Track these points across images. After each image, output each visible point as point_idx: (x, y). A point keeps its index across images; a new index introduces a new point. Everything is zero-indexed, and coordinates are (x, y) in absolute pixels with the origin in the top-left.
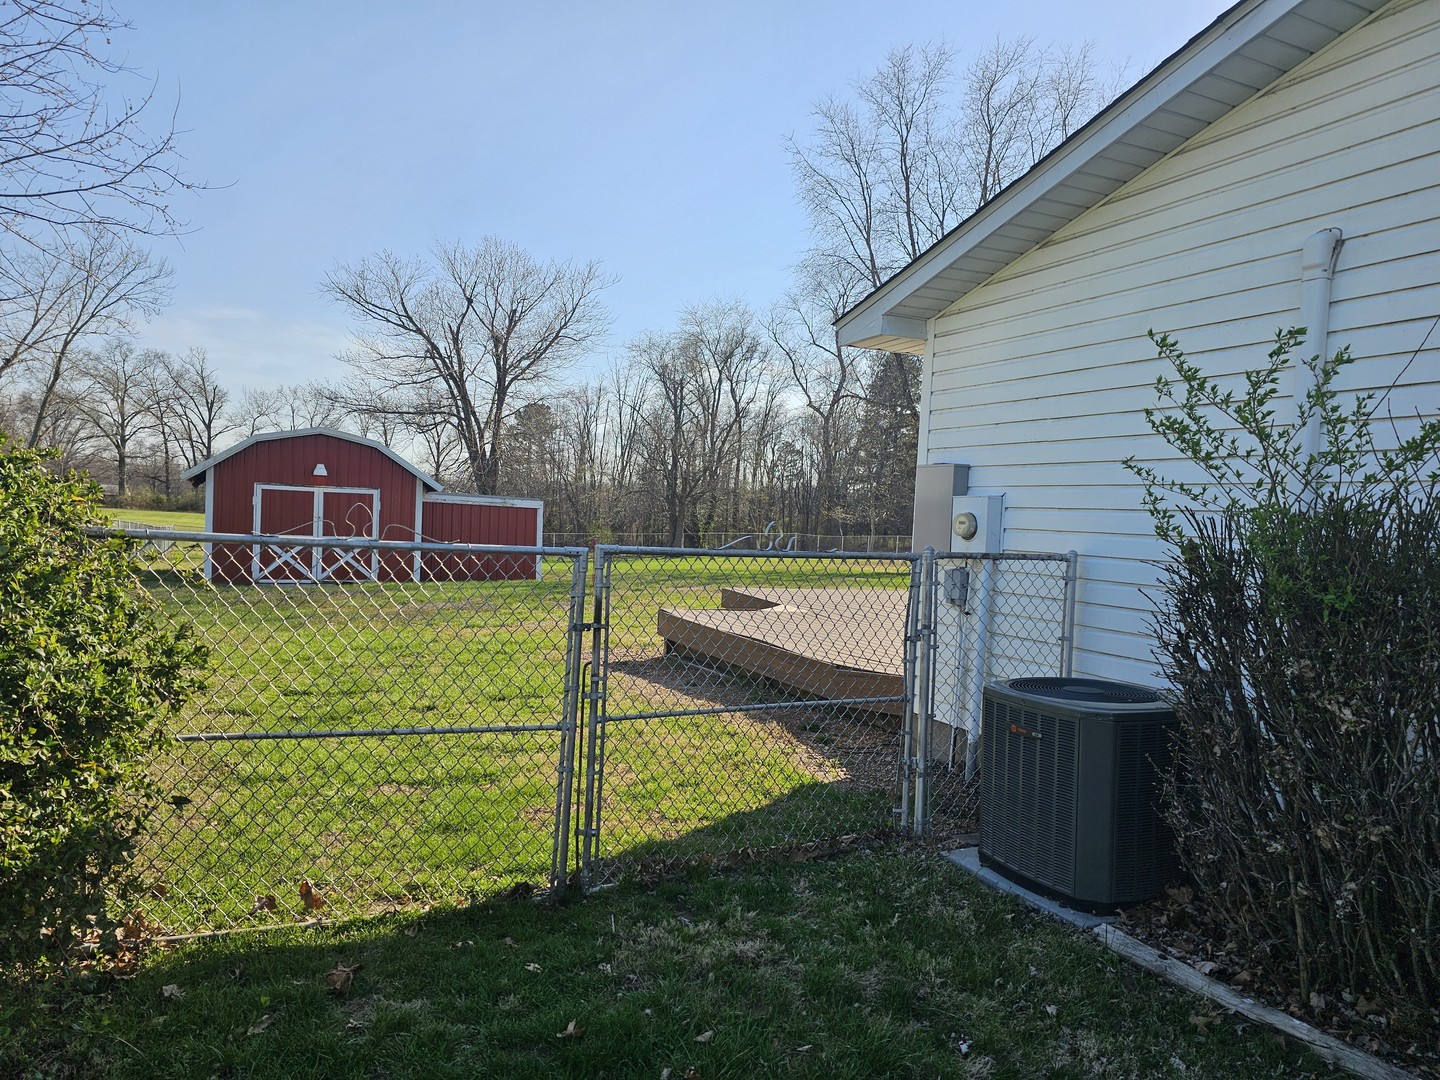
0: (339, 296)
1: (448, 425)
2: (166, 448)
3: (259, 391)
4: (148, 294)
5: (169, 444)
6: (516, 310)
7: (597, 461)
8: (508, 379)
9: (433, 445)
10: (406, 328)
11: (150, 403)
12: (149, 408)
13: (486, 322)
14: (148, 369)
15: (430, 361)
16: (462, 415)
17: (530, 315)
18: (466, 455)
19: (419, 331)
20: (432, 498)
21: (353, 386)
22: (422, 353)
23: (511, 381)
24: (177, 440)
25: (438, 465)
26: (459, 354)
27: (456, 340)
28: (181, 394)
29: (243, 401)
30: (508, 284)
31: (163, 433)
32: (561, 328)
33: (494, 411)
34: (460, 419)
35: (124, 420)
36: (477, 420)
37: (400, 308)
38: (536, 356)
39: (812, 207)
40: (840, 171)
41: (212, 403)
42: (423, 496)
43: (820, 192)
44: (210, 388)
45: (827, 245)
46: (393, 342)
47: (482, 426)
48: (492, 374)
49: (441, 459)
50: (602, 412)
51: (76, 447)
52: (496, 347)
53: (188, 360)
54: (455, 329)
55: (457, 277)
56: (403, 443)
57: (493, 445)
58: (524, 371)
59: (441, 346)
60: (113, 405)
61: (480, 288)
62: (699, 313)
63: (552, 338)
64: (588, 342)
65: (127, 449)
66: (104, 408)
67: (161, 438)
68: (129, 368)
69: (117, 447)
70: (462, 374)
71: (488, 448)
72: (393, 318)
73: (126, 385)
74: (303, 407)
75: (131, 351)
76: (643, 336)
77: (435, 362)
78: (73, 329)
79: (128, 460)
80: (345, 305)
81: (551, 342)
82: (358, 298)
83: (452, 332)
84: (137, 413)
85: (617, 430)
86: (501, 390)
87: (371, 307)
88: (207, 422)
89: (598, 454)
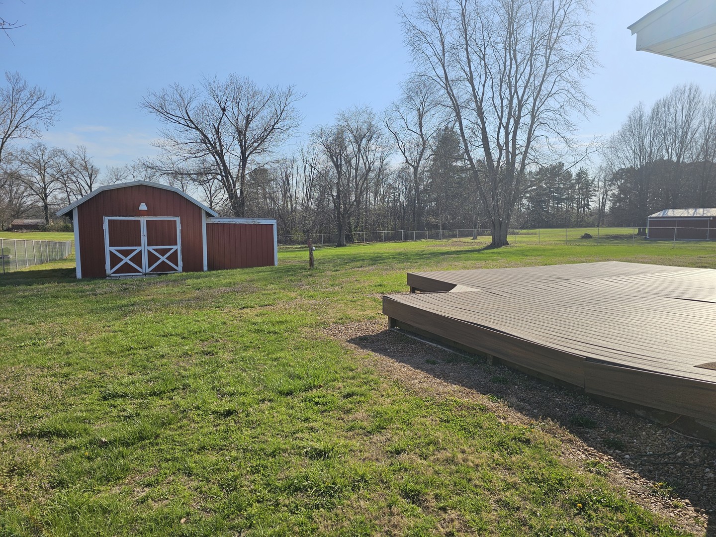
0: (151, 110)
1: (216, 180)
2: (69, 199)
3: (115, 168)
4: (47, 114)
5: (70, 197)
6: (249, 115)
7: (294, 197)
8: (247, 153)
9: (208, 192)
10: (190, 127)
11: (58, 176)
12: (58, 179)
13: (233, 123)
14: (56, 158)
15: (203, 145)
16: (223, 174)
17: (257, 117)
18: (227, 196)
19: (197, 128)
20: (212, 221)
21: (162, 160)
22: (199, 141)
23: (249, 154)
24: (75, 195)
25: (211, 203)
26: (220, 141)
27: (217, 132)
28: (75, 171)
29: (107, 173)
30: (244, 101)
31: (67, 191)
32: (275, 124)
33: (241, 171)
34: (222, 176)
35: (45, 185)
36: (231, 177)
37: (185, 115)
38: (262, 140)
39: (412, 48)
40: (427, 27)
41: (91, 175)
42: (206, 220)
43: (417, 39)
44: (89, 167)
45: (421, 69)
46: (183, 135)
47: (235, 179)
48: (238, 151)
49: (212, 199)
50: (295, 171)
51: (23, 200)
52: (240, 136)
53: (77, 153)
54: (216, 126)
55: (216, 98)
56: (192, 190)
57: (241, 190)
58: (255, 149)
59: (210, 136)
60: (38, 177)
61: (229, 103)
62: (346, 115)
63: (269, 130)
64: (290, 131)
65: (48, 201)
66: (34, 180)
67: (65, 195)
68: (46, 158)
69: (43, 199)
70: (222, 151)
71: (238, 192)
72: (182, 121)
73: (45, 167)
74: (139, 175)
75: (46, 149)
76: (318, 128)
77: (207, 145)
78: (6, 135)
79: (49, 207)
80: (154, 115)
81: (270, 132)
82: (162, 110)
83: (215, 128)
84: (52, 182)
85: (303, 180)
86: (244, 159)
87: (170, 116)
88: (89, 185)
89: (294, 193)
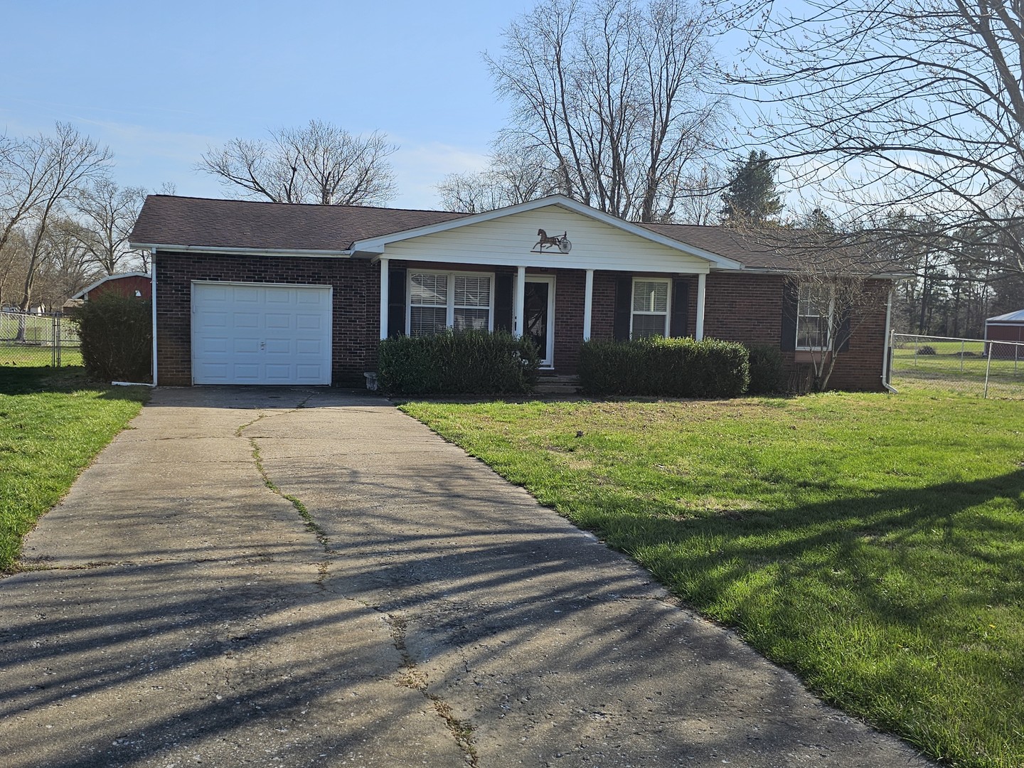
10: (255, 190)
19: (264, 191)
35: (111, 246)
54: (288, 188)
60: (103, 233)
68: (114, 204)
69: (108, 269)
73: (113, 218)
75: (115, 189)
83: (286, 191)
84: (122, 241)
